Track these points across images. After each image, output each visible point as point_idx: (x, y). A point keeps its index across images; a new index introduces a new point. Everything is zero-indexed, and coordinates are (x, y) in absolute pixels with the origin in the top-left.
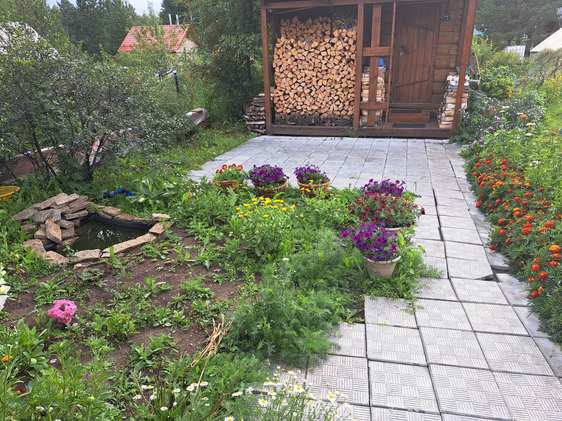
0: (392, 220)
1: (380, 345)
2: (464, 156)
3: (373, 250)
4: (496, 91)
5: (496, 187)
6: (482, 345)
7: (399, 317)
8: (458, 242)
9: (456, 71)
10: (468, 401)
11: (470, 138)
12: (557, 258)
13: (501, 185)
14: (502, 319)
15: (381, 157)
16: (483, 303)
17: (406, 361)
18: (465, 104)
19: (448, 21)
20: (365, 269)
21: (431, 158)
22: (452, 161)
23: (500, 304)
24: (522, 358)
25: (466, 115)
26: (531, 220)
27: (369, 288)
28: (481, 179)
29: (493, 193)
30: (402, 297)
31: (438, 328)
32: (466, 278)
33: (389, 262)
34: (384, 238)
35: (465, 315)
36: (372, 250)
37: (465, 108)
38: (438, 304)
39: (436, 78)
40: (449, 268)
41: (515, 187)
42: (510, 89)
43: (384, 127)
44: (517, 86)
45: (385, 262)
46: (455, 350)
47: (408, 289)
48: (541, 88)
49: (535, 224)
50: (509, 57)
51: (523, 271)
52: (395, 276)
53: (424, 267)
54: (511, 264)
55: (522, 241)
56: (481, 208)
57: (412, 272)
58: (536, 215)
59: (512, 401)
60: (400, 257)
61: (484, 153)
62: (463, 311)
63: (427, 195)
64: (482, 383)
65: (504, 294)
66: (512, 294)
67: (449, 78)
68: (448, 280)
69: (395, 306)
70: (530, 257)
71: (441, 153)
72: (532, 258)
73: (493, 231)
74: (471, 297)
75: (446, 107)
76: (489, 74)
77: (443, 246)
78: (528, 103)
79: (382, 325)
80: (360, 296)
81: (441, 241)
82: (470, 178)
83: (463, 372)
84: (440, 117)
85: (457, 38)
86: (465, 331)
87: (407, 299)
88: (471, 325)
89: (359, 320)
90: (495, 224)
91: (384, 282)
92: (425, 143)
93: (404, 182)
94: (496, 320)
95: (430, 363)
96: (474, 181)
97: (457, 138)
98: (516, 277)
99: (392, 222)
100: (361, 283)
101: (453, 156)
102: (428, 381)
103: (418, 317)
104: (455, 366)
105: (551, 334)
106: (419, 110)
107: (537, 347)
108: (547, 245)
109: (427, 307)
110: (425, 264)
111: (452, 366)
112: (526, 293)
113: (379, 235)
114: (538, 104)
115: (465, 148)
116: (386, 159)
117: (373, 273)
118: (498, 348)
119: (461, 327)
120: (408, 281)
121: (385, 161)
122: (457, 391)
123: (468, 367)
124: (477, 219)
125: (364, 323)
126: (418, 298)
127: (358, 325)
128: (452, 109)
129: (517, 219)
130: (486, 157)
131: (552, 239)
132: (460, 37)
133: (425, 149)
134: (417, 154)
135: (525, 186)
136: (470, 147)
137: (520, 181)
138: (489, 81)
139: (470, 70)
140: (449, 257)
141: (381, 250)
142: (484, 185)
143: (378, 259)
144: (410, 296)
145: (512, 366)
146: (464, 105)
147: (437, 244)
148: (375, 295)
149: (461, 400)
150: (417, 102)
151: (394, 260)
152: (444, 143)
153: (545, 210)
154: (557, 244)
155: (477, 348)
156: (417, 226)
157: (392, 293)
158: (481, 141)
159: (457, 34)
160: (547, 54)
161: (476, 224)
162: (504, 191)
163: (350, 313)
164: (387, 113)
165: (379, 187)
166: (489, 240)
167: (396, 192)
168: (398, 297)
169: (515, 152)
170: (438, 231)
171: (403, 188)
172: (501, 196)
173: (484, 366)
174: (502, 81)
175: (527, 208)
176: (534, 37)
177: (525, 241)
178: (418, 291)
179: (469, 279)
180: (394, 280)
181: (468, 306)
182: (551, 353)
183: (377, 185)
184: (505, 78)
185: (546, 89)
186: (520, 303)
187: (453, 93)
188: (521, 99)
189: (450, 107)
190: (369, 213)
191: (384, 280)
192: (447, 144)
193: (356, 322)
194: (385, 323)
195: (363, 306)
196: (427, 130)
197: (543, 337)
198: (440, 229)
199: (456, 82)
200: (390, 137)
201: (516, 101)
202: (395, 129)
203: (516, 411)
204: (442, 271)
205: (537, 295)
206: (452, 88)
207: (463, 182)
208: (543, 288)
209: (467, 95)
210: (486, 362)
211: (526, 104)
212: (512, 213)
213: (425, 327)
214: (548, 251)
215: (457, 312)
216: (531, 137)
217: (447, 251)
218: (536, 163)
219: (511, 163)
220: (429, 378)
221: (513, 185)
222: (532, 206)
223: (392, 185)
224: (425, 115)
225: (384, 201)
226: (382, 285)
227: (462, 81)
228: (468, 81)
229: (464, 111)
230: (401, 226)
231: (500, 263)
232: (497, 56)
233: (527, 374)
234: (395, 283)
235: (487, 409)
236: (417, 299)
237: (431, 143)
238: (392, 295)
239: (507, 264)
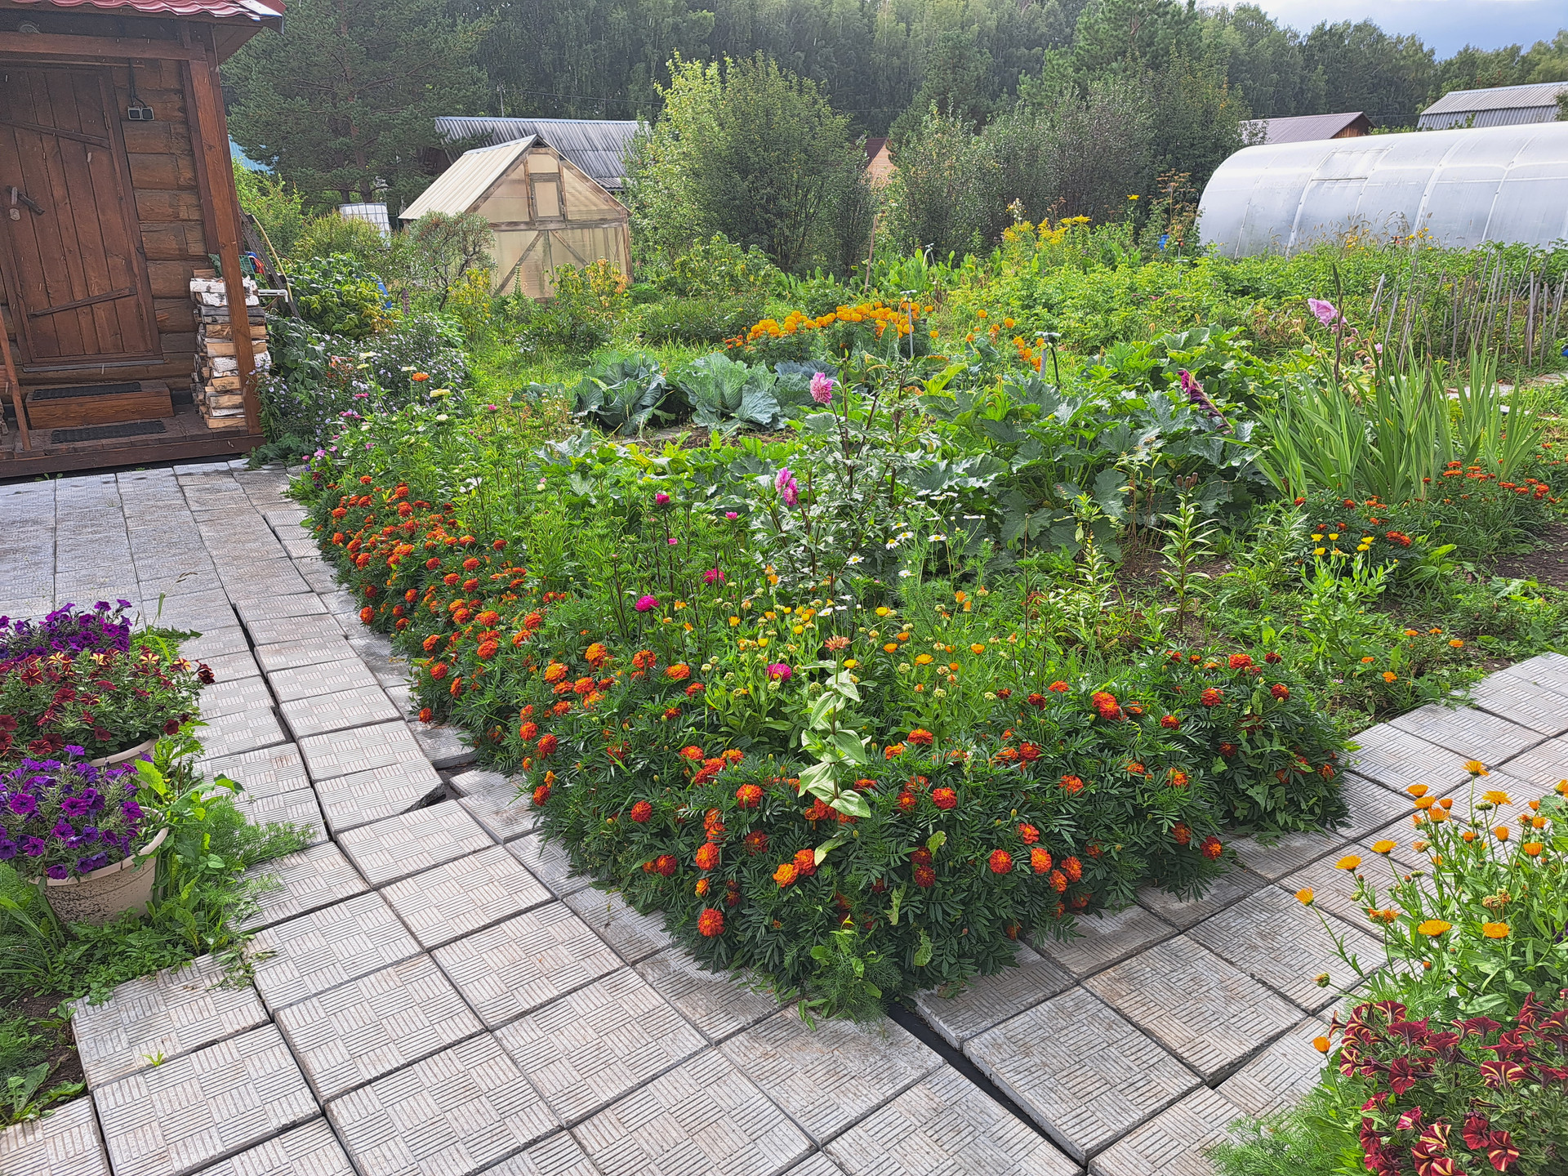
0: (110, 728)
1: (158, 1133)
2: (302, 497)
3: (60, 844)
4: (340, 319)
5: (397, 562)
6: (453, 975)
7: (206, 1015)
8: (336, 731)
9: (212, 266)
10: (450, 1142)
11: (305, 447)
12: (566, 692)
13: (408, 554)
14: (486, 888)
15: (33, 542)
16: (435, 866)
17: (256, 1134)
18: (262, 355)
19: (145, 124)
20: (50, 915)
21: (206, 517)
22: (270, 514)
23: (475, 852)
24: (549, 959)
25: (273, 384)
26: (492, 622)
27: (79, 971)
28: (356, 549)
29: (394, 576)
30: (203, 952)
31: (329, 989)
32: (377, 821)
33: (128, 861)
34: (90, 794)
35: (394, 918)
36: (56, 846)
37: (267, 367)
38: (317, 922)
39: (157, 286)
40: (327, 809)
41: (441, 549)
42: (375, 310)
43: (19, 445)
44: (388, 304)
45: (116, 867)
46: (389, 1028)
47: (214, 921)
48: (447, 306)
49: (503, 628)
50: (351, 231)
51: (506, 749)
52: (165, 897)
53: (253, 835)
54: (478, 742)
55: (487, 677)
56: (378, 624)
57: (215, 862)
58: (501, 608)
59: (552, 1077)
60: (163, 833)
61: (346, 480)
62: (389, 911)
63: (218, 625)
64: (475, 1075)
65: (478, 823)
66: (497, 813)
67: (197, 285)
68: (332, 844)
69: (186, 987)
70: (514, 711)
71: (232, 498)
72: (515, 710)
73: (417, 675)
74: (400, 863)
75: (211, 369)
76: (310, 274)
77: (298, 755)
78: (424, 344)
79: (151, 1067)
80: (53, 1010)
81: (286, 742)
82: (328, 551)
83: (421, 1074)
84: (201, 397)
85: (189, 175)
86: (403, 960)
87: (220, 948)
88: (416, 939)
89: (63, 1092)
90: (418, 655)
91: (131, 931)
92: (176, 476)
93: (125, 604)
94: (473, 897)
95: (328, 1101)
96: (340, 556)
97: (268, 450)
98: (495, 770)
99: (113, 735)
100: (46, 969)
101: (270, 500)
102: (331, 1154)
103: (264, 988)
104: (397, 1069)
105: (595, 872)
106: (130, 385)
107: (575, 917)
108: (538, 668)
109: (287, 945)
110: (253, 824)
111: (390, 1072)
112: (526, 800)
113: (68, 789)
114: (449, 344)
115: (298, 474)
116: (51, 544)
117: (81, 919)
118: (492, 965)
119: (393, 956)
120: (211, 894)
121: (51, 551)
122: (418, 1134)
123: (431, 1054)
124: (372, 655)
125: (85, 1092)
126: (254, 931)
127: (59, 1111)
128: (231, 371)
129: (464, 627)
130: (355, 487)
131: (545, 653)
132: (195, 171)
133: (179, 495)
134: (160, 513)
135: (463, 544)
136: (308, 469)
137: (448, 532)
138: (316, 291)
139: (254, 263)
140: (320, 780)
141: (88, 835)
142: (366, 562)
143: (87, 866)
144: (225, 938)
145: (532, 994)
146: (262, 358)
147: (278, 754)
148: (106, 985)
149: (431, 1151)
150: (117, 360)
151: (145, 851)
152: (236, 470)
153: (518, 590)
154: (558, 660)
155: (444, 990)
156: (201, 723)
157: (165, 953)
158: (334, 449)
159: (184, 162)
160: (437, 225)
161: (372, 669)
162: (420, 567)
163: (22, 1086)
164: (17, 400)
165: (37, 636)
166: (412, 699)
167: (106, 637)
168: (189, 955)
169: (422, 465)
170: (272, 720)
171: (126, 620)
172: (415, 580)
173: (470, 1026)
174: (349, 292)
175: (478, 595)
176: (402, 184)
177: (491, 675)
178: (250, 911)
179: (384, 819)
180: (163, 910)
181: (399, 893)
182: (605, 917)
183: (30, 633)
184: (353, 283)
185: (459, 309)
186: (518, 829)
187: (219, 327)
188: (403, 333)
189: (223, 366)
190: (20, 729)
191: (129, 926)
192: (246, 470)
193: (55, 1104)
194: (159, 1056)
195: (71, 1040)
196: (174, 440)
197: (582, 888)
198: (277, 711)
199: (221, 296)
200: (53, 476)
201: (394, 340)
202: (64, 446)
203: (564, 1098)
204: (308, 826)
205: (546, 795)
206: (213, 313)
207: (315, 567)
208: (555, 772)
209: (262, 330)
210: (471, 1016)
211: (419, 346)
212: (450, 614)
213: (291, 1005)
214: (544, 683)
215: (374, 920)
216: (450, 423)
217: (312, 765)
218: (470, 483)
219: (419, 494)
220: (335, 1144)
221: (435, 547)
222: (489, 587)
223: (86, 619)
224: (154, 397)
225: (65, 678)
226: (123, 943)
227: (235, 293)
228: (255, 293)
229: (266, 374)
230: (147, 736)
231: (453, 749)
232: (321, 229)
233: (569, 993)
234: (171, 919)
235: (500, 1136)
236: (251, 937)
237: (197, 474)
238: (168, 957)
239: (468, 745)
